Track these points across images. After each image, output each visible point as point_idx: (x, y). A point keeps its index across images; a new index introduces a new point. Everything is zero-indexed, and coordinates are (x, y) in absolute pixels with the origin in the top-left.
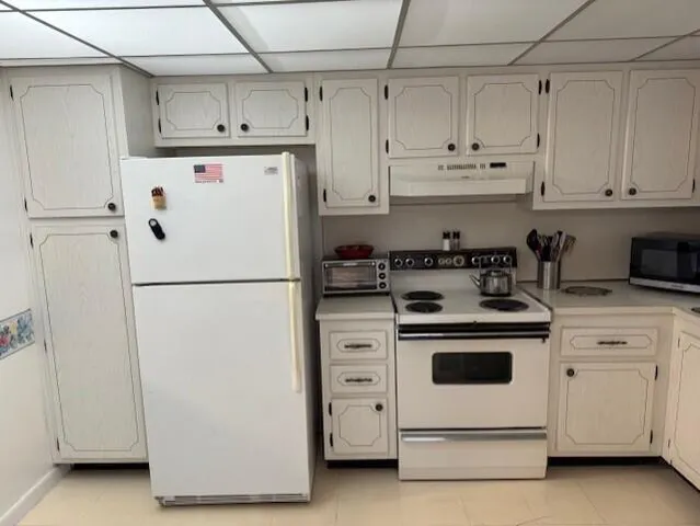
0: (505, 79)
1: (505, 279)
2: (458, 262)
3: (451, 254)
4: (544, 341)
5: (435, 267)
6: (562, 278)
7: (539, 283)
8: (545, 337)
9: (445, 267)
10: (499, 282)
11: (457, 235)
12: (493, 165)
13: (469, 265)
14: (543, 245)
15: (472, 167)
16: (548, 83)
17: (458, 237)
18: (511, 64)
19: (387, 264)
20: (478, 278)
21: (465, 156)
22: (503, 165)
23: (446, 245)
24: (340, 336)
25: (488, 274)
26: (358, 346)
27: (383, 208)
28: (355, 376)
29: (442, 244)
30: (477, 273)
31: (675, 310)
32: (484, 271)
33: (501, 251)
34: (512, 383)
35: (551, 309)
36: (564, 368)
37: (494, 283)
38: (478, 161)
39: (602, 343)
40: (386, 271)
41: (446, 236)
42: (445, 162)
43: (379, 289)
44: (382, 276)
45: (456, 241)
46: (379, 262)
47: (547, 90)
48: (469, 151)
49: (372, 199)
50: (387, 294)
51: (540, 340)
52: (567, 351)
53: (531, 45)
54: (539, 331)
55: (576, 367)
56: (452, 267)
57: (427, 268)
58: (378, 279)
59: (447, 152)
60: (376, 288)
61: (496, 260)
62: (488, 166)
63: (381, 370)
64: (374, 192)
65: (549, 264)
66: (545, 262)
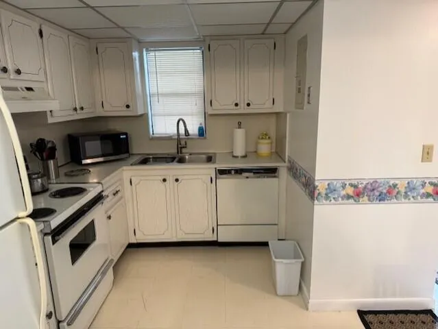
15: (17, 89)
16: (41, 31)
18: (24, 10)
21: (12, 77)
22: (32, 89)
34: (97, 238)
35: (100, 183)
36: (106, 216)
39: (114, 194)
47: (41, 36)
55: (109, 213)
62: (25, 89)
65: (52, 161)
66: (49, 162)
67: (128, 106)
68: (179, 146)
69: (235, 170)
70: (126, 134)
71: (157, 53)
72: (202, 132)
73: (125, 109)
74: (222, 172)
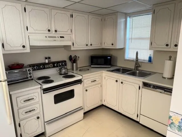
0: (62, 12)
1: (66, 69)
2: (51, 66)
3: (48, 64)
4: (81, 84)
5: (44, 68)
6: (78, 67)
7: (73, 69)
8: (81, 83)
9: (47, 68)
10: (65, 70)
11: (49, 58)
12: (61, 37)
13: (54, 67)
14: (73, 59)
15: (55, 37)
16: (72, 15)
17: (50, 58)
18: (63, 8)
19: (31, 69)
20: (59, 70)
21: (53, 33)
22: (63, 37)
23: (47, 61)
24: (21, 98)
25: (61, 68)
26: (29, 100)
27: (28, 50)
28: (28, 111)
29: (45, 61)
30: (58, 69)
31: (103, 71)
32: (60, 68)
33: (62, 62)
34: (75, 97)
35: (82, 76)
36: (85, 90)
37: (63, 71)
38: (57, 36)
39: (92, 82)
40: (31, 72)
41: (46, 58)
42: (47, 35)
43: (29, 78)
44: (30, 74)
45: (50, 60)
46: (28, 69)
47: (72, 17)
48: (54, 32)
49: (24, 47)
50: (32, 79)
51: (80, 84)
52: (85, 85)
53: (74, 3)
54: (79, 82)
55: (87, 89)
56: (49, 68)
57: (42, 69)
58: (29, 75)
59: (48, 32)
60: (28, 78)
61: (61, 64)
62: (59, 37)
63: (37, 106)
64: (24, 44)
65: (75, 64)
66: (74, 64)
67: (112, 44)
68: (136, 65)
69: (153, 86)
70: (111, 57)
71: (134, 18)
72: (150, 60)
73: (111, 45)
74: (146, 85)
